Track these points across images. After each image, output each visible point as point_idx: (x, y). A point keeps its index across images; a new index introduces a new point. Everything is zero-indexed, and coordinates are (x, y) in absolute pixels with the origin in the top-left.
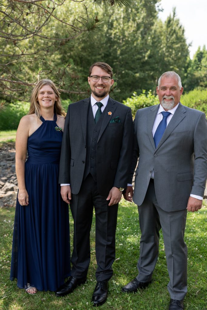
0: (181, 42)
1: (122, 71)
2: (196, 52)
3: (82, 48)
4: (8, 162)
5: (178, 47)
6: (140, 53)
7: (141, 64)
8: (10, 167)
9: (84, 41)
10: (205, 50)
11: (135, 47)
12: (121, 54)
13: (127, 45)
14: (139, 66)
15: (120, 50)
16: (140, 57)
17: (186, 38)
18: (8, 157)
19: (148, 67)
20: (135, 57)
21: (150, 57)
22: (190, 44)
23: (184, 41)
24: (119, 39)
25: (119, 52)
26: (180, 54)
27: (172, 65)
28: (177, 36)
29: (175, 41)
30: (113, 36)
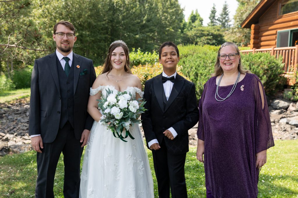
0: (175, 7)
1: (125, 33)
2: (190, 15)
3: (88, 16)
4: (16, 116)
5: (172, 12)
6: (139, 18)
7: (140, 27)
8: (16, 119)
9: (91, 10)
10: (197, 13)
11: (134, 13)
12: (123, 19)
13: (128, 12)
14: (139, 29)
15: (121, 16)
16: (139, 21)
17: (179, 4)
18: (17, 111)
19: (147, 30)
20: (135, 21)
21: (148, 21)
22: (183, 9)
23: (178, 6)
24: (120, 7)
25: (120, 17)
26: (174, 17)
27: (168, 27)
28: (170, 2)
29: (169, 7)
30: (115, 4)
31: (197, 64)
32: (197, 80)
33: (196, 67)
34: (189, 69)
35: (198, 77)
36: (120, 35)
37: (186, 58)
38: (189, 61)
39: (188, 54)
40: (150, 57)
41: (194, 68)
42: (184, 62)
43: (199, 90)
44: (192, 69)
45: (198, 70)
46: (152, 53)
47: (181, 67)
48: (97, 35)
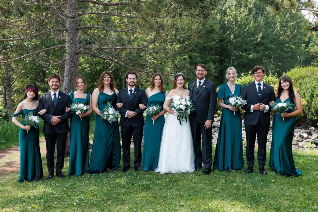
0: (296, 19)
1: (236, 53)
5: (293, 25)
6: (253, 36)
11: (248, 30)
12: (235, 38)
14: (252, 47)
15: (233, 34)
16: (253, 39)
21: (263, 38)
25: (232, 36)
26: (296, 31)
31: (313, 86)
32: (312, 101)
33: (312, 88)
34: (305, 91)
35: (313, 98)
36: (231, 55)
37: (304, 79)
38: (306, 83)
39: (305, 76)
40: (265, 80)
41: (310, 90)
42: (301, 84)
43: (314, 110)
44: (307, 91)
45: (314, 91)
46: (268, 75)
47: (298, 88)
48: (207, 56)
